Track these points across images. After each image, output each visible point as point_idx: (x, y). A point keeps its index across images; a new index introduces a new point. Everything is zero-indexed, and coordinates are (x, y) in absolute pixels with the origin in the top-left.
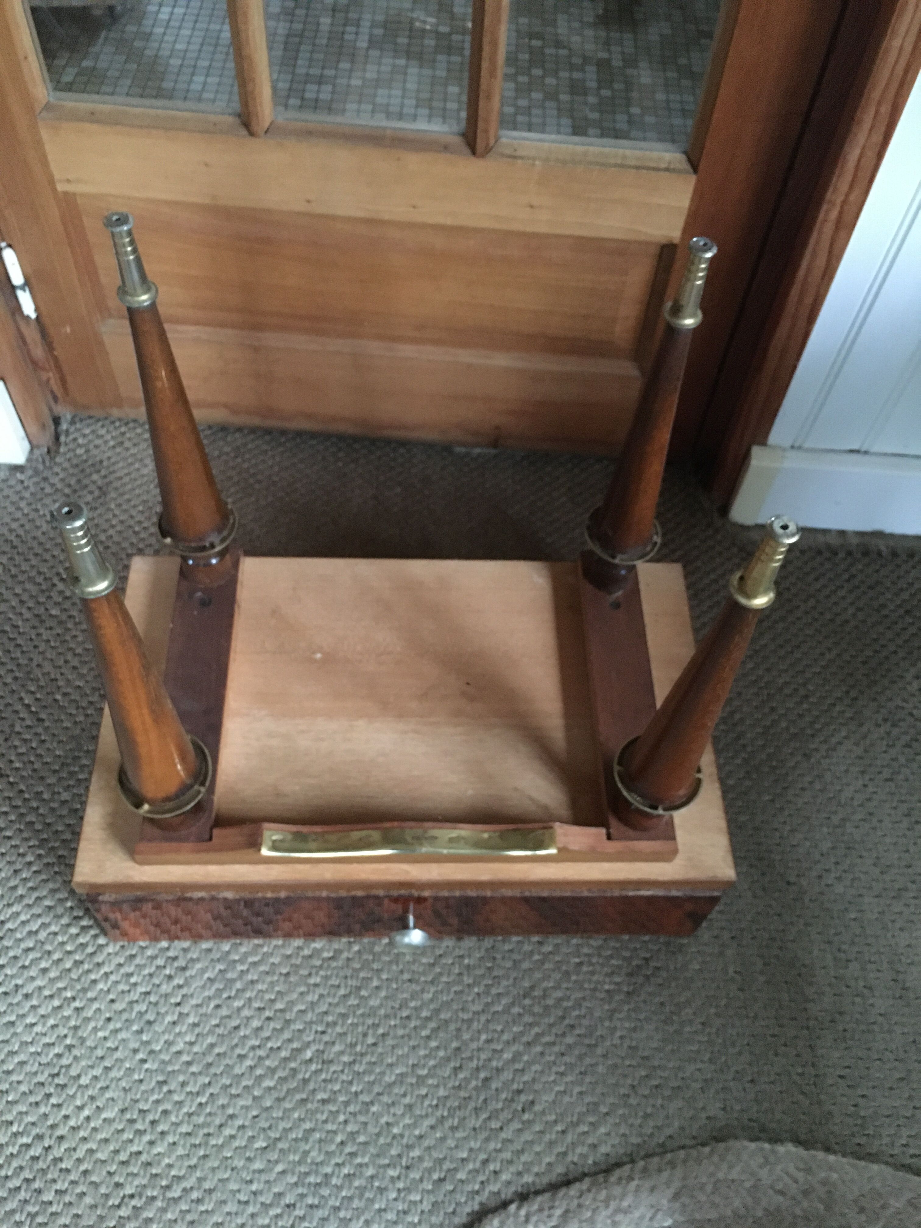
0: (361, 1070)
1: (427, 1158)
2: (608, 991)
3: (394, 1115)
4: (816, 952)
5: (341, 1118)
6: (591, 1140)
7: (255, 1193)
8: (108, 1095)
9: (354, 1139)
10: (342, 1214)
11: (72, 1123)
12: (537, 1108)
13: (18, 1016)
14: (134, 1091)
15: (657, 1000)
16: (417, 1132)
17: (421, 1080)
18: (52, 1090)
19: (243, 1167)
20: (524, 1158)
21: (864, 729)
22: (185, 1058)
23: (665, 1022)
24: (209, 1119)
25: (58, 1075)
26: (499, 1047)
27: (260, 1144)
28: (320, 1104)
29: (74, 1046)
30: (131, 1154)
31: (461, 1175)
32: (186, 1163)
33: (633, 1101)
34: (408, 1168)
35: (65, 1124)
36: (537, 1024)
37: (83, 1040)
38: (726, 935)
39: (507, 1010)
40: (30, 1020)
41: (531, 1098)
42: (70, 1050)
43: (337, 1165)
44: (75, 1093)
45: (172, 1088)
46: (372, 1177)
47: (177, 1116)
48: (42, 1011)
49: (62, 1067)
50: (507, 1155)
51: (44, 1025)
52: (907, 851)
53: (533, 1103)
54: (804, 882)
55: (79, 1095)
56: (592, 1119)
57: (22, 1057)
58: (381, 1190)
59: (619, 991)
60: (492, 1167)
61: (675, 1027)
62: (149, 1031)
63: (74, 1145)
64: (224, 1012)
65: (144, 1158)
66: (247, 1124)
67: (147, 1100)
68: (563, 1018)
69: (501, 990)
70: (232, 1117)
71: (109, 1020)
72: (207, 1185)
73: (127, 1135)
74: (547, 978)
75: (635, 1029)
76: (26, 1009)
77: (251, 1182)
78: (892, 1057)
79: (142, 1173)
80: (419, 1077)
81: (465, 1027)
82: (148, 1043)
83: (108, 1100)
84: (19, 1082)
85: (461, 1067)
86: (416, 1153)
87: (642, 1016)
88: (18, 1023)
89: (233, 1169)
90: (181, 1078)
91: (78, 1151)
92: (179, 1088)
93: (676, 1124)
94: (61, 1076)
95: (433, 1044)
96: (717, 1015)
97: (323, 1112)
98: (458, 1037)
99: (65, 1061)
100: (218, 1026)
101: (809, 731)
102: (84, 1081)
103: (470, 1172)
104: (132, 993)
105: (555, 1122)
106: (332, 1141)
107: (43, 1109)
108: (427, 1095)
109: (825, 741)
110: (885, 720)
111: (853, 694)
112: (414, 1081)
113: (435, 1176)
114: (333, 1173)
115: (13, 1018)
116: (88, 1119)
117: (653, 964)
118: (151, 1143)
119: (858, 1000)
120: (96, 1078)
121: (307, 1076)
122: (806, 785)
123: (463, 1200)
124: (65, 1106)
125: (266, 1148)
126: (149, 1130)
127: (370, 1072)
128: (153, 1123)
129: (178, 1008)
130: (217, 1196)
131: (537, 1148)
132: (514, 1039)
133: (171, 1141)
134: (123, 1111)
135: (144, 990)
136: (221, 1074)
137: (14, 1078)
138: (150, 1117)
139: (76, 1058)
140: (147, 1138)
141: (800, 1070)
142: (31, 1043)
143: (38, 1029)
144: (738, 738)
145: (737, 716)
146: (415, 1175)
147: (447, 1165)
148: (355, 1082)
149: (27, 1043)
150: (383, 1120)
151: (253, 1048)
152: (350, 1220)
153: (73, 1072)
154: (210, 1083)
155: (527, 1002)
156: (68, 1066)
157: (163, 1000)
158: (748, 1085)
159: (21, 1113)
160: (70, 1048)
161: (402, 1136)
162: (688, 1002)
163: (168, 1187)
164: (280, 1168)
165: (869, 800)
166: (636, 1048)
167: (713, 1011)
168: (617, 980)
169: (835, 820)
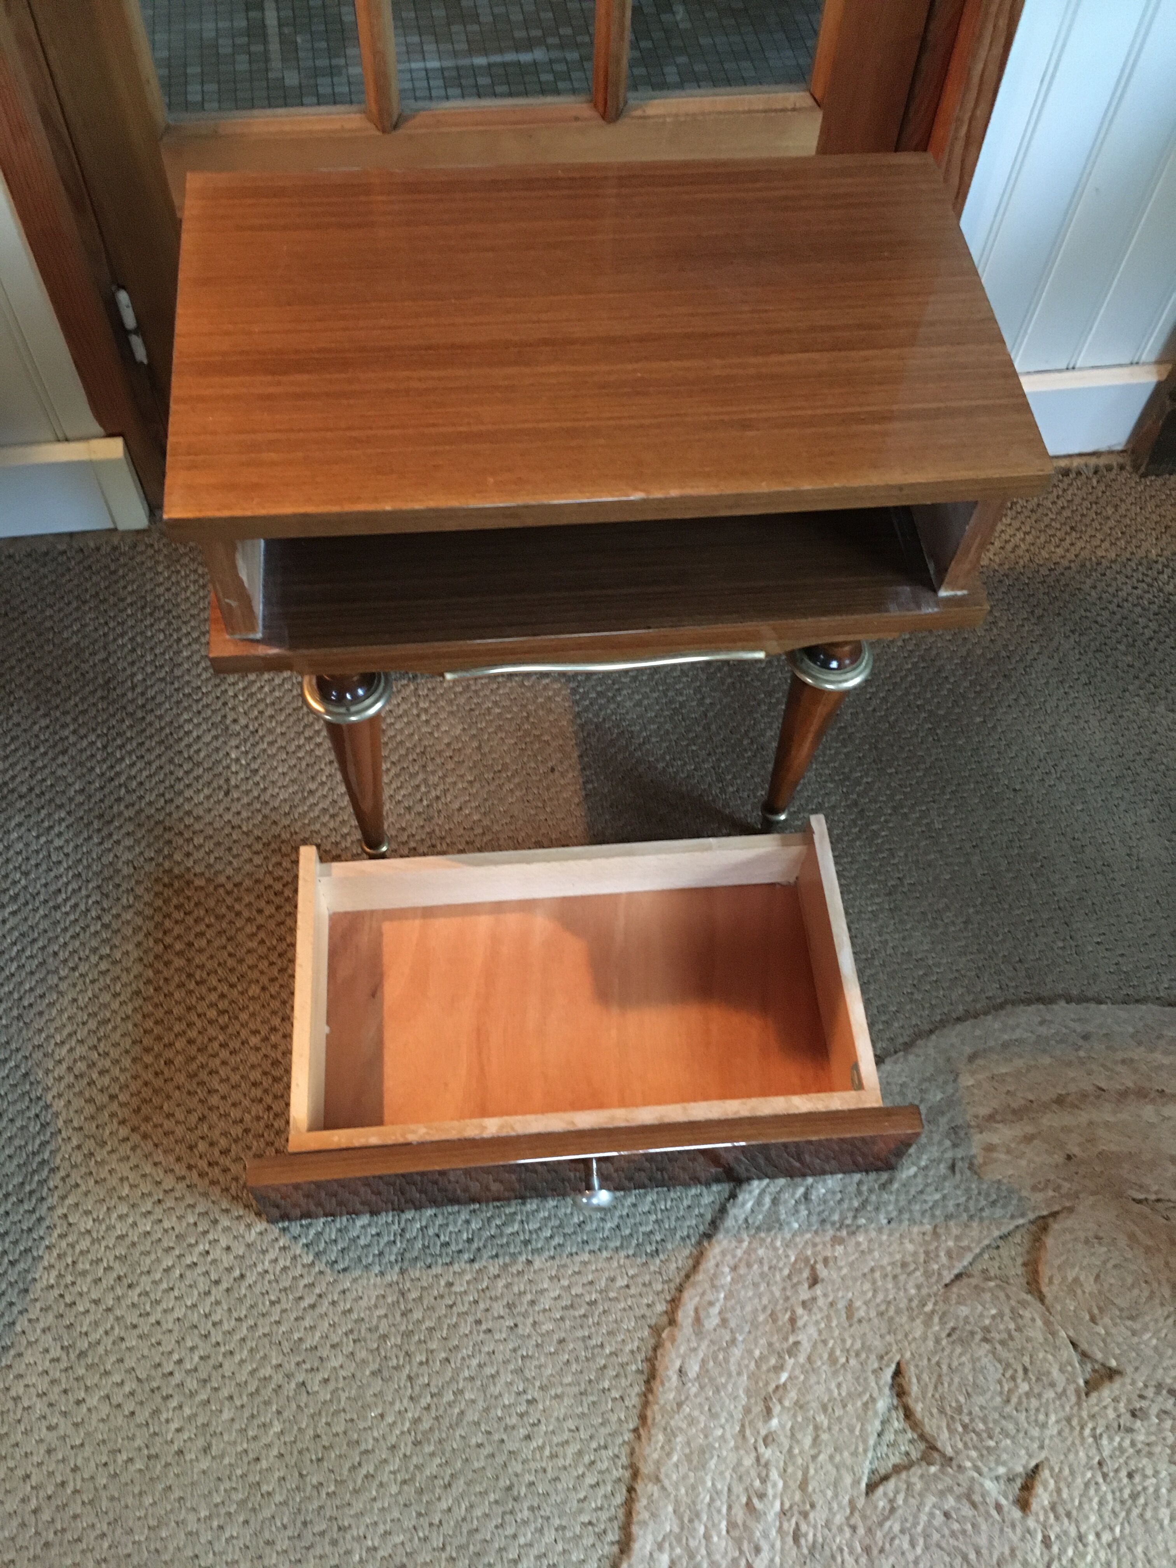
4: (1053, 845)
6: (888, 1035)
15: (918, 910)
21: (1055, 643)
23: (931, 927)
33: (918, 996)
38: (968, 846)
52: (1117, 743)
54: (1029, 787)
56: (884, 1018)
59: (882, 910)
61: (941, 930)
75: (904, 939)
78: (1140, 919)
87: (908, 926)
93: (961, 1007)
96: (977, 912)
101: (1004, 654)
109: (1021, 660)
110: (1073, 632)
111: (1039, 611)
117: (907, 881)
119: (1099, 877)
122: (1012, 703)
141: (1061, 944)
144: (939, 671)
145: (934, 652)
158: (1018, 966)
162: (947, 908)
165: (1073, 705)
166: (909, 954)
167: (971, 910)
168: (877, 900)
169: (1046, 728)
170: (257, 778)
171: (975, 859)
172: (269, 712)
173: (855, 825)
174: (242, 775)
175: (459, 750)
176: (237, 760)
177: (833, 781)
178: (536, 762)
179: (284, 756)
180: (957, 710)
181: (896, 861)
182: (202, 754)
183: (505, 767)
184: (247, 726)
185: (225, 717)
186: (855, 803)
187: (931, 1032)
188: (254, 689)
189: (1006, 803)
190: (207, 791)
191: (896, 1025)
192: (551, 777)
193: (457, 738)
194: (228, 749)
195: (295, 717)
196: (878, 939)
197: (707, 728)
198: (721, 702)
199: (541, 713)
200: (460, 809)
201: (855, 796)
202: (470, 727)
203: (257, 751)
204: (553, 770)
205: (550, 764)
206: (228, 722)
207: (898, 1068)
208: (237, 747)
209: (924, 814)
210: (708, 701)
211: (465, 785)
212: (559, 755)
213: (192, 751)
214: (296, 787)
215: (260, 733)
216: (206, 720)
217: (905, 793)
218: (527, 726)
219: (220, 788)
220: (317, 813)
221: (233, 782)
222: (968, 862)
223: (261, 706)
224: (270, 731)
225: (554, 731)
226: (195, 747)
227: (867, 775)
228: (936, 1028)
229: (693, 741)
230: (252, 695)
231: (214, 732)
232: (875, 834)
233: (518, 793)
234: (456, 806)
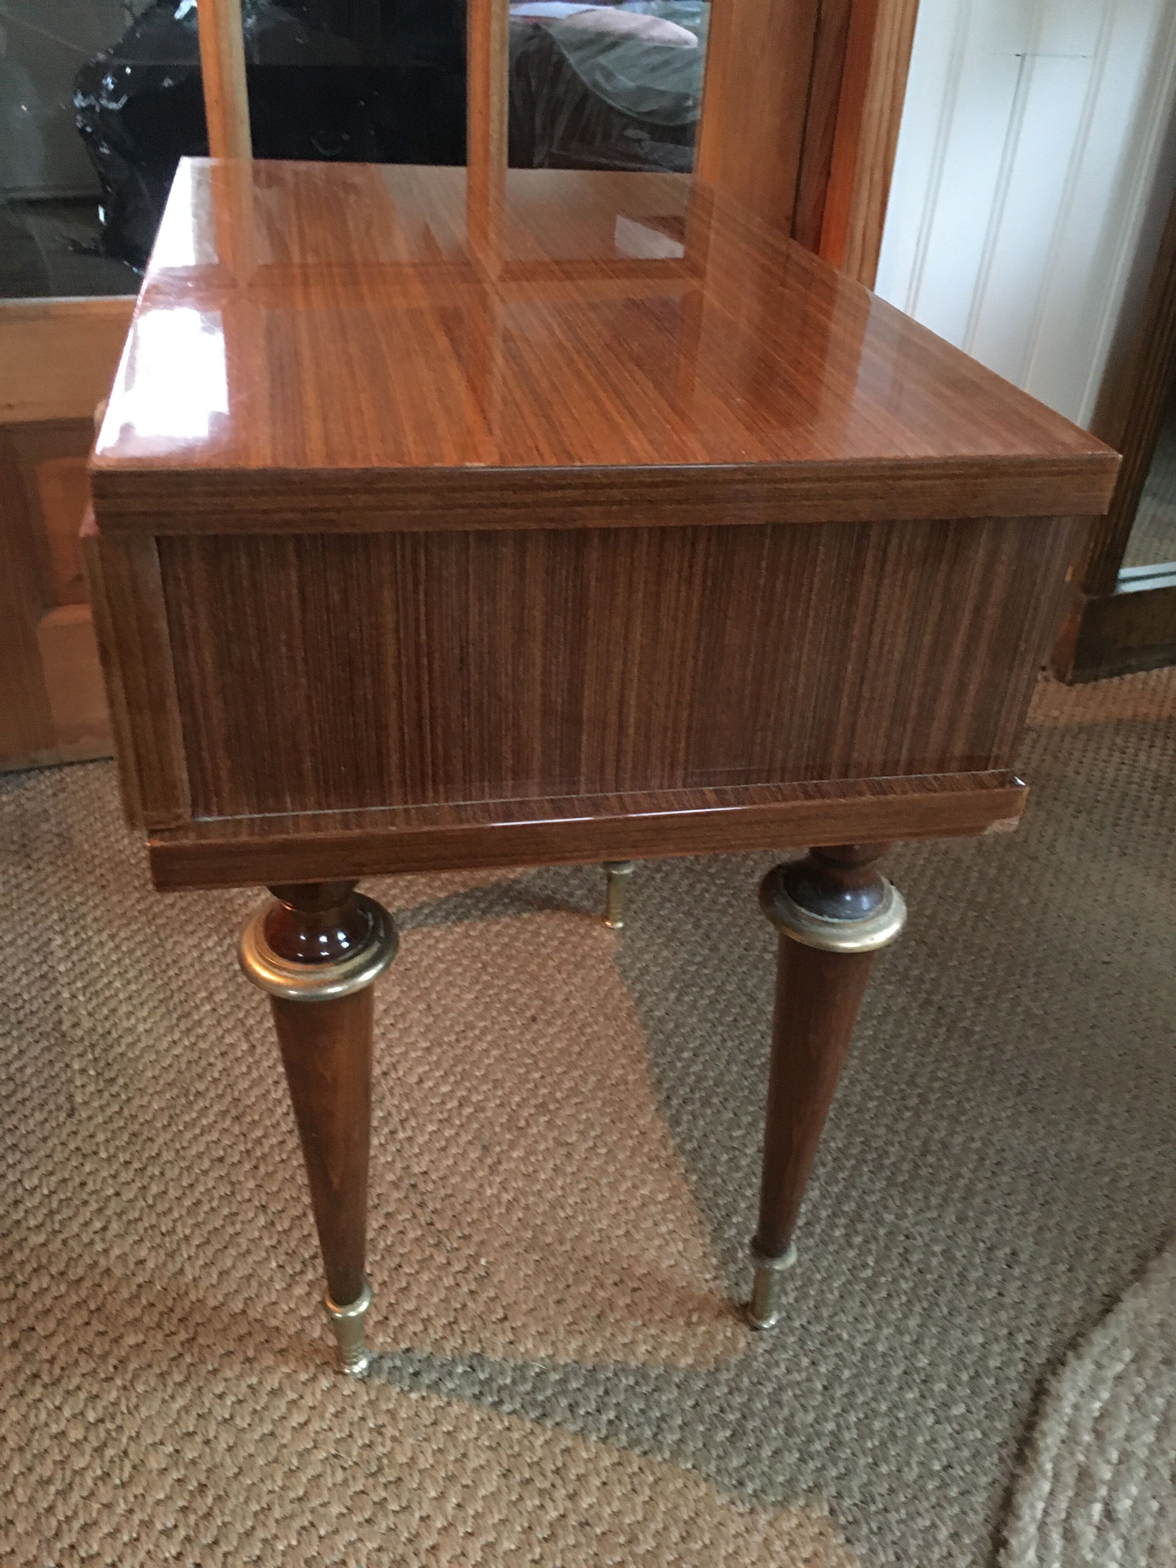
0: (791, 1301)
1: (938, 1361)
2: (1008, 1117)
3: (866, 1331)
5: (805, 1362)
7: (755, 1494)
8: (473, 1463)
9: (839, 1377)
10: (884, 1469)
11: (439, 1524)
12: (1024, 1257)
13: (273, 1422)
14: (505, 1444)
15: (1064, 1107)
16: (907, 1339)
17: (872, 1285)
18: (384, 1494)
19: (719, 1471)
20: (1050, 1313)
21: (1066, 824)
22: (554, 1377)
23: (1089, 1123)
24: (633, 1434)
25: (380, 1469)
26: (934, 1214)
27: (722, 1435)
28: (767, 1356)
29: (384, 1426)
30: (551, 1525)
31: (993, 1363)
32: (639, 1499)
33: (1118, 1209)
34: (924, 1382)
35: (428, 1528)
36: (960, 1176)
37: (392, 1414)
39: (914, 1175)
40: (297, 1419)
41: (1008, 1250)
42: (381, 1434)
43: (837, 1415)
44: (421, 1483)
45: (558, 1419)
46: (890, 1409)
47: (587, 1449)
48: (309, 1401)
49: (379, 1459)
50: (1028, 1320)
51: (322, 1417)
53: (1014, 1253)
55: (428, 1483)
56: (1090, 1244)
57: (311, 1472)
58: (914, 1419)
59: (1020, 1113)
60: (1021, 1339)
61: (1103, 1124)
62: (482, 1366)
63: (459, 1551)
64: (572, 1305)
65: (573, 1520)
66: (688, 1417)
67: (532, 1448)
68: (982, 1159)
69: (893, 1159)
70: (663, 1418)
71: (416, 1374)
72: (685, 1513)
73: (531, 1503)
74: (933, 1129)
75: (1064, 1142)
76: (283, 1409)
77: (741, 1483)
79: (583, 1540)
80: (866, 1280)
81: (880, 1209)
82: (490, 1379)
83: (475, 1470)
84: (324, 1505)
85: (906, 1250)
86: (923, 1361)
87: (1062, 1127)
88: (279, 1431)
89: (706, 1480)
90: (564, 1402)
91: (471, 1554)
92: (568, 1415)
94: (387, 1470)
95: (858, 1240)
96: (1136, 1097)
97: (777, 1364)
98: (880, 1222)
99: (380, 1450)
100: (574, 1323)
102: (424, 1462)
103: (1001, 1354)
104: (431, 1331)
105: (1054, 1263)
106: (812, 1391)
107: (383, 1525)
108: (889, 1295)
112: (863, 1286)
113: (965, 1377)
114: (838, 1426)
115: (267, 1428)
116: (459, 1505)
117: (1033, 1076)
118: (572, 1497)
120: (440, 1450)
121: (729, 1334)
123: (1015, 1386)
124: (415, 1506)
125: (732, 1436)
126: (559, 1483)
127: (806, 1296)
128: (557, 1471)
129: (507, 1324)
130: (706, 1521)
131: (1056, 1298)
132: (945, 1200)
133: (598, 1483)
134: (506, 1474)
135: (445, 1321)
136: (616, 1374)
137: (315, 1502)
138: (549, 1467)
139: (394, 1439)
140: (561, 1493)
142: (315, 1447)
143: (316, 1425)
146: (940, 1386)
147: (969, 1359)
148: (794, 1315)
149: (308, 1451)
150: (858, 1344)
151: (636, 1330)
152: (899, 1471)
153: (402, 1459)
154: (607, 1392)
155: (931, 1159)
156: (390, 1455)
157: (478, 1323)
159: (351, 1543)
160: (379, 1430)
161: (893, 1349)
162: (1097, 1098)
163: (632, 1540)
164: (767, 1451)
166: (1080, 1158)
167: (1127, 1096)
168: (1009, 1104)
169: (1103, 899)
170: (115, 1089)
171: (1100, 1040)
172: (124, 1009)
173: (940, 1025)
174: (91, 1088)
175: (403, 1015)
176: (83, 1071)
177: (890, 983)
178: (508, 1013)
179: (153, 1057)
180: (997, 896)
181: (1008, 1056)
182: (29, 1071)
183: (471, 1026)
184: (94, 1029)
185: (60, 1022)
186: (928, 1002)
187: (1159, 1250)
188: (99, 986)
189: (1102, 977)
190: (39, 1116)
191: (1109, 1251)
192: (535, 1027)
193: (397, 1003)
194: (67, 1059)
195: (163, 1009)
196: (1031, 1148)
197: (714, 949)
198: (720, 921)
199: (500, 961)
200: (420, 1081)
201: (924, 995)
202: (410, 988)
203: (111, 1056)
204: (534, 1019)
205: (528, 1014)
206: (64, 1028)
207: (1143, 1303)
208: (81, 1056)
209: (1015, 1002)
210: (705, 922)
211: (419, 1053)
212: (538, 1003)
213: (12, 1070)
214: (175, 1091)
215: (115, 1035)
216: (31, 1030)
217: (981, 984)
218: (486, 978)
219: (59, 1108)
220: (211, 1118)
221: (79, 1099)
222: (1095, 1044)
223: (113, 1004)
224: (130, 1030)
225: (523, 977)
226: (17, 1064)
227: (928, 971)
228: (1163, 1244)
229: (703, 965)
230: (96, 994)
231: (44, 1043)
232: (968, 1033)
233: (495, 1053)
234: (413, 1079)
